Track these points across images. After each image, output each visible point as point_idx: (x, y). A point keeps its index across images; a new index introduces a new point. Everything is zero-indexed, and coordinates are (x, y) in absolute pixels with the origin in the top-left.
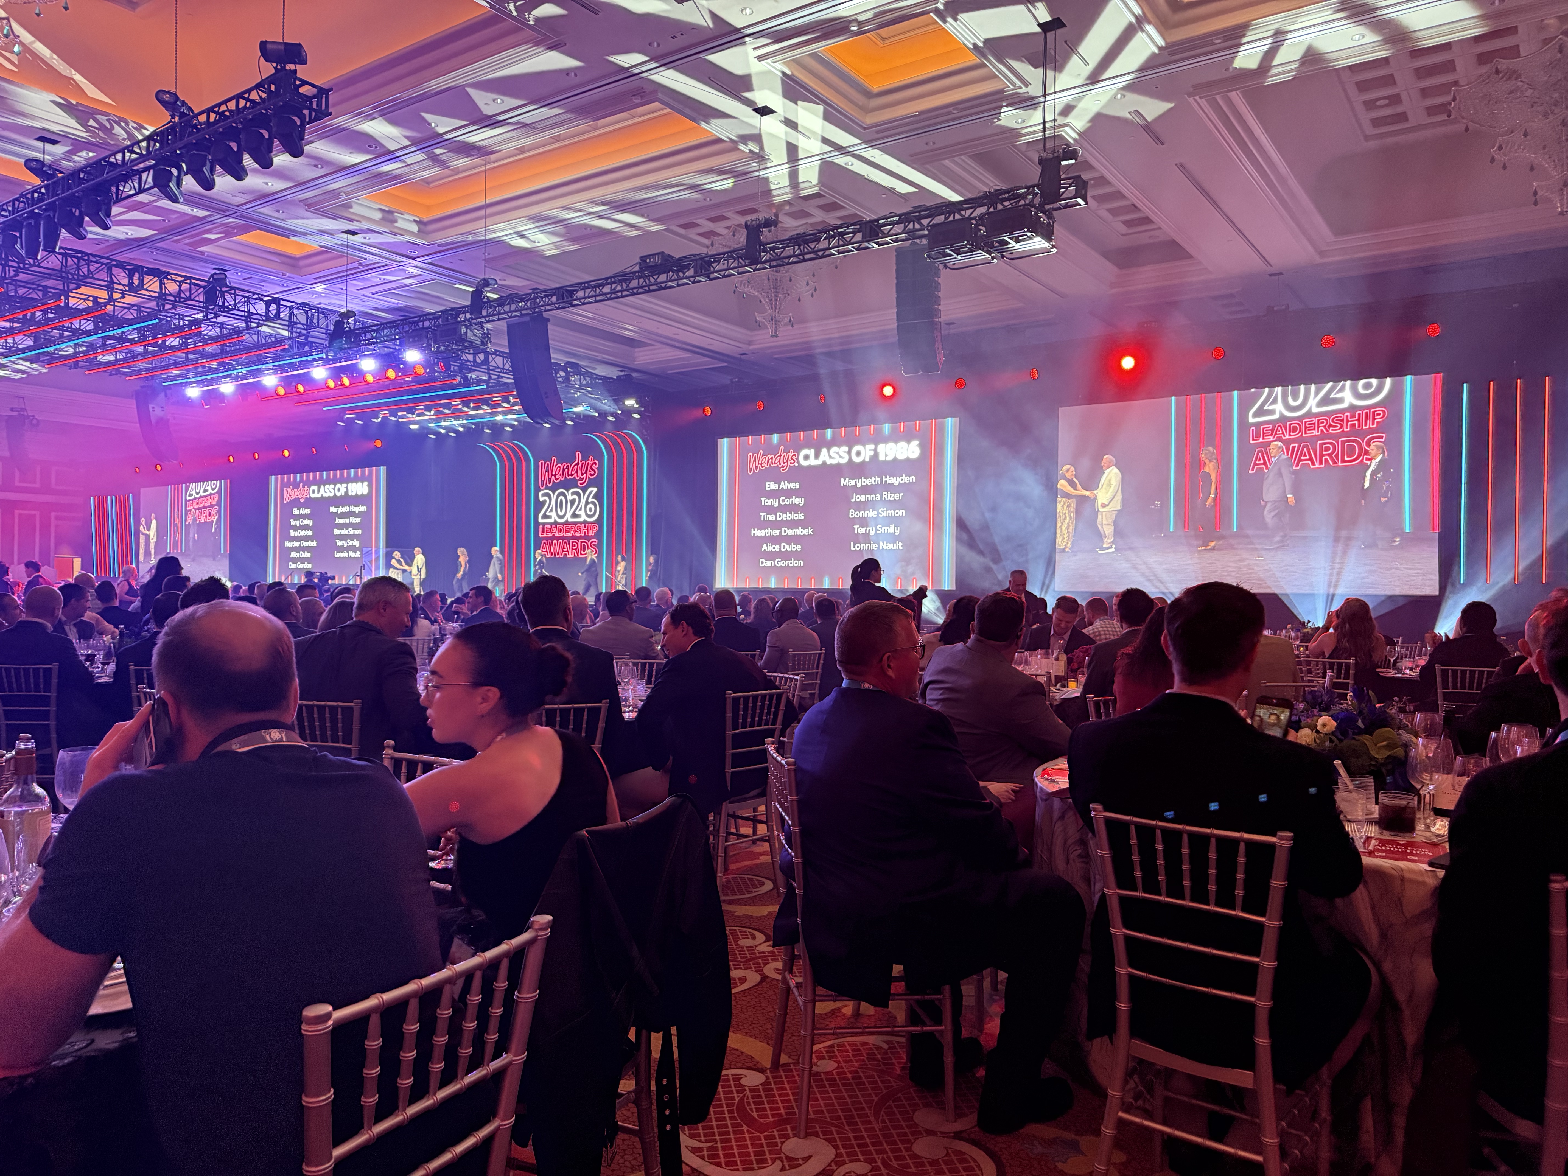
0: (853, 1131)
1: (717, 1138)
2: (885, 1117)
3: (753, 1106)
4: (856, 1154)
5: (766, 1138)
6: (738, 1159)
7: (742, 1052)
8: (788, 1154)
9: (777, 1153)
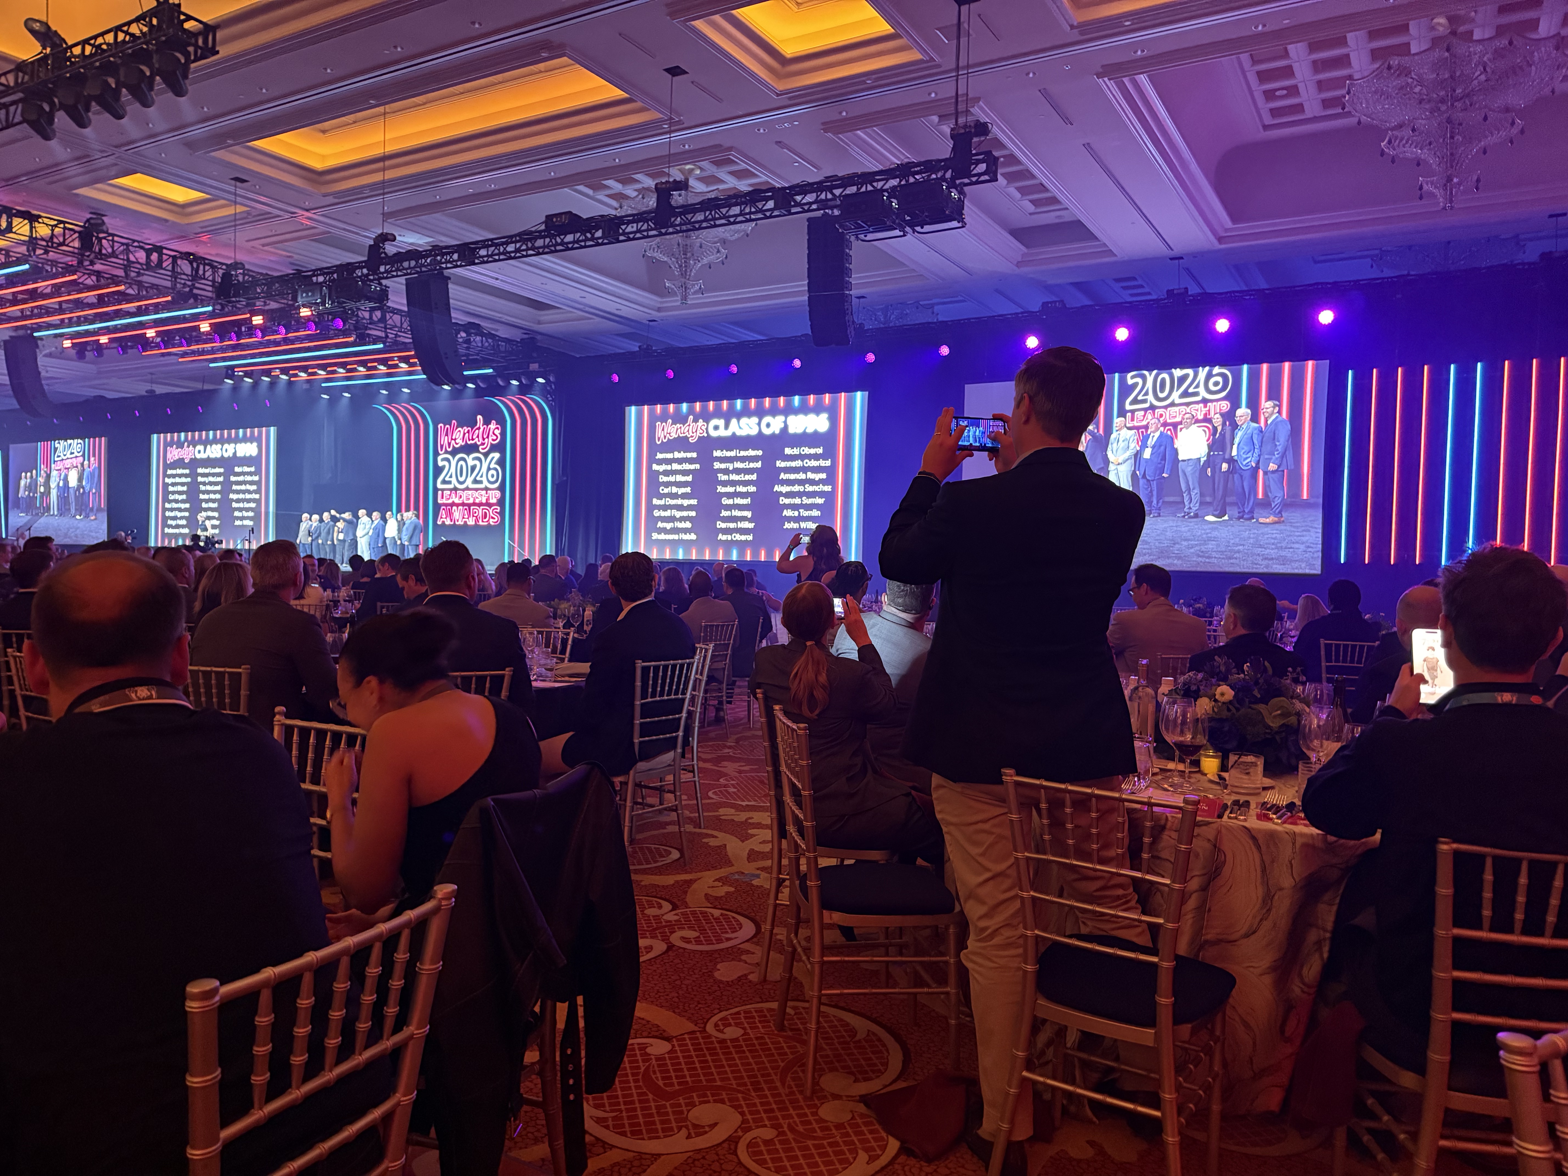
0: (759, 1097)
1: (623, 1107)
2: (792, 1083)
3: (658, 1075)
4: (761, 1119)
5: (672, 1106)
6: (643, 1128)
7: (648, 1021)
8: (694, 1122)
9: (682, 1120)
